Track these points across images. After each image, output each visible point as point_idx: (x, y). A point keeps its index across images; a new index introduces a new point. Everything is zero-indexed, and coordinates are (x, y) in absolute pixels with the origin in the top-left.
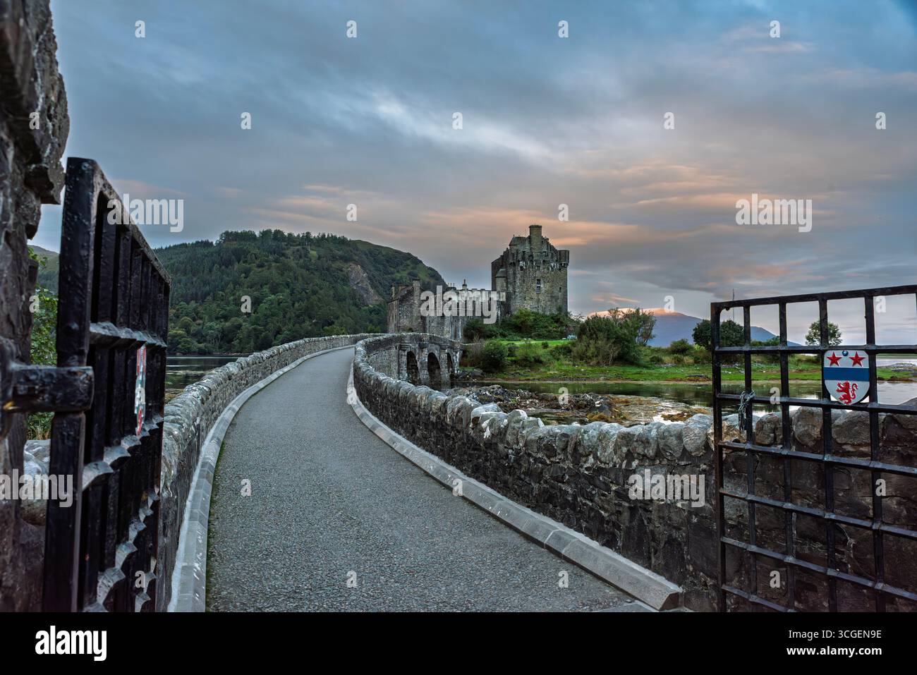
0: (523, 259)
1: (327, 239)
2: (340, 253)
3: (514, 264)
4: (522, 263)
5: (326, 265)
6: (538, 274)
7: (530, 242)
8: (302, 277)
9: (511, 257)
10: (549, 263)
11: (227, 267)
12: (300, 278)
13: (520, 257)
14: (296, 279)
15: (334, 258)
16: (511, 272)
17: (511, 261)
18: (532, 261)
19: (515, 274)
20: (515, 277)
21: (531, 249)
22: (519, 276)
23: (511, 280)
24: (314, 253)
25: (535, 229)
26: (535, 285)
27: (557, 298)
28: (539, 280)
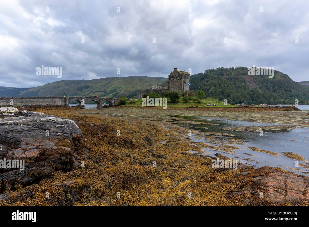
0: (171, 78)
1: (239, 69)
2: (243, 72)
5: (237, 77)
6: (175, 81)
8: (225, 81)
10: (177, 78)
11: (202, 80)
12: (224, 82)
13: (171, 77)
14: (222, 82)
15: (240, 74)
18: (173, 78)
20: (170, 82)
22: (171, 82)
23: (169, 83)
24: (233, 73)
25: (176, 69)
26: (174, 84)
27: (179, 87)
28: (175, 83)
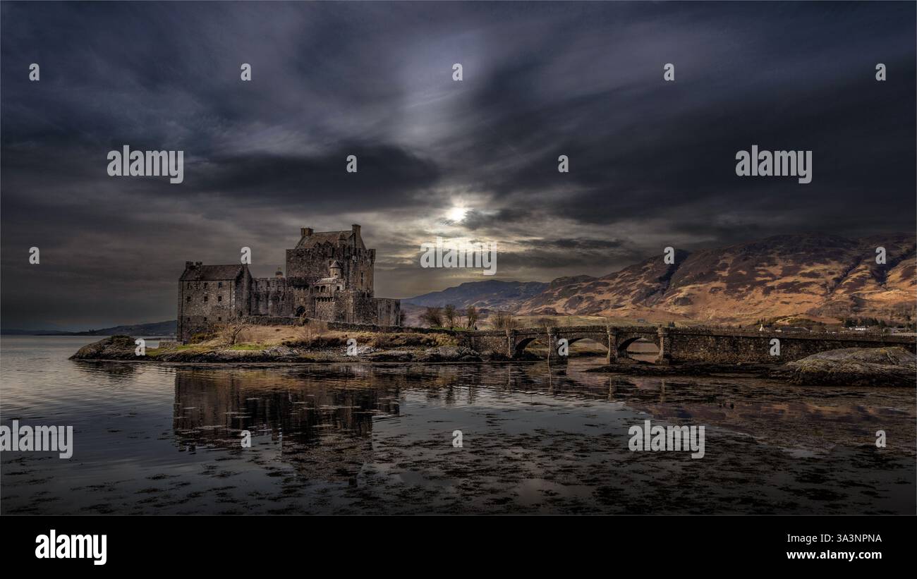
3: (349, 258)
4: (354, 258)
7: (355, 238)
9: (347, 251)
16: (346, 264)
17: (348, 254)
19: (348, 266)
21: (355, 245)
